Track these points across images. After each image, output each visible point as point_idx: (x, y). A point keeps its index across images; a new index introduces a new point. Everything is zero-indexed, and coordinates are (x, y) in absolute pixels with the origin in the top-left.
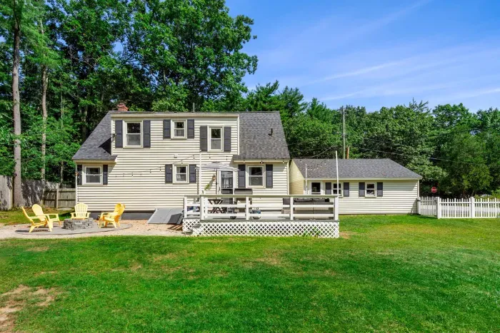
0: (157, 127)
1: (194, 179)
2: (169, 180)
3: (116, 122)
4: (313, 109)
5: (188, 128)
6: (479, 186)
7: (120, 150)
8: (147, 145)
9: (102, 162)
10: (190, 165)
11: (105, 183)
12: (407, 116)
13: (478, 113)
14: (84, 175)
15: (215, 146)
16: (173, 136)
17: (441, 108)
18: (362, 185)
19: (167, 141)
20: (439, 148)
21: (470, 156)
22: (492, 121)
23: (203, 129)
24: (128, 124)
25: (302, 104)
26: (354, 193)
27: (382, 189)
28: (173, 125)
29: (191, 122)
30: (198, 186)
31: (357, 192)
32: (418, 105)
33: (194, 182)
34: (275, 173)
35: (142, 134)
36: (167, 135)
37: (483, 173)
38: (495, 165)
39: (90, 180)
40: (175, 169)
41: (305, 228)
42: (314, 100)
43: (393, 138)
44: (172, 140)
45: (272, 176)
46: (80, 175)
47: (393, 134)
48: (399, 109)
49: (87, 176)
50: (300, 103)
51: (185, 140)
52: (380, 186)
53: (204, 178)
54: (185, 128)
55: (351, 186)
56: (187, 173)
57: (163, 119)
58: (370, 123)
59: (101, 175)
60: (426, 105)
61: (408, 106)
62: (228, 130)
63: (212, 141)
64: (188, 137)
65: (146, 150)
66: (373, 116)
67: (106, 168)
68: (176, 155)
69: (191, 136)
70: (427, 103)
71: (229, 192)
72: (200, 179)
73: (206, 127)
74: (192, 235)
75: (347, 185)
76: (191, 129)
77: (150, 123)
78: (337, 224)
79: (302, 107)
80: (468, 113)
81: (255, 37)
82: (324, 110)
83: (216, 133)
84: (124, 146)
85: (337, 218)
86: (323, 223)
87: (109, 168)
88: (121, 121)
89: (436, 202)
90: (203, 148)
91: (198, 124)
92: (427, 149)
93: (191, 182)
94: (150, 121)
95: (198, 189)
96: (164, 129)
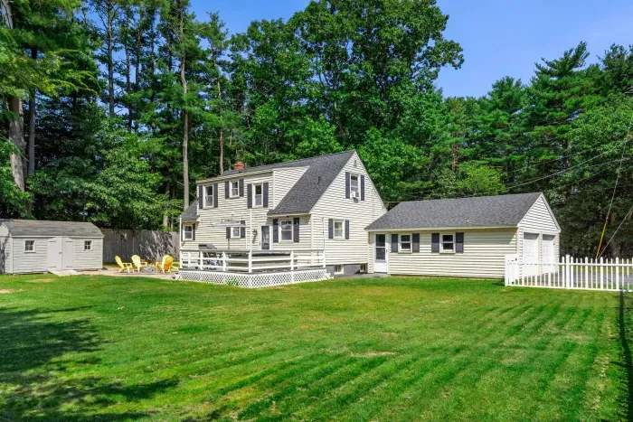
0: (221, 188)
7: (202, 211)
11: (194, 238)
15: (258, 202)
16: (231, 196)
18: (435, 237)
23: (250, 187)
24: (206, 188)
26: (425, 247)
27: (462, 242)
28: (231, 184)
29: (242, 181)
30: (246, 241)
31: (429, 246)
33: (244, 237)
34: (301, 227)
35: (213, 195)
36: (227, 195)
44: (230, 199)
45: (299, 230)
49: (185, 233)
51: (238, 198)
52: (460, 237)
54: (238, 187)
55: (422, 238)
57: (225, 181)
59: (192, 232)
62: (266, 185)
63: (256, 197)
64: (240, 196)
65: (216, 210)
67: (194, 226)
68: (233, 212)
69: (242, 195)
73: (251, 185)
75: (416, 237)
76: (242, 187)
77: (217, 186)
83: (258, 190)
84: (204, 207)
87: (196, 226)
88: (202, 186)
91: (246, 182)
93: (242, 237)
94: (217, 184)
96: (226, 190)
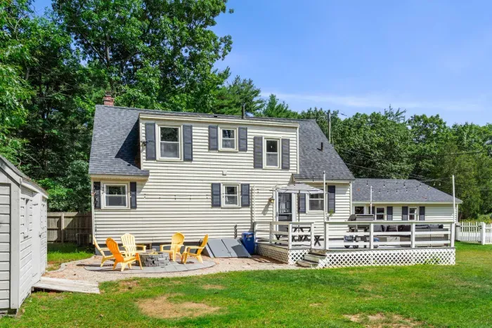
0: (200, 134)
1: (247, 203)
2: (216, 204)
3: (146, 124)
4: (272, 108)
5: (240, 139)
6: (470, 210)
7: (152, 163)
8: (188, 158)
9: (129, 178)
10: (242, 185)
11: (134, 206)
12: (386, 125)
13: (454, 127)
14: (104, 196)
15: (272, 161)
16: (221, 147)
17: (417, 119)
18: (404, 210)
19: (214, 153)
20: (417, 166)
21: (463, 177)
22: (468, 136)
23: (257, 140)
24: (162, 129)
25: (259, 102)
26: (398, 218)
27: (424, 214)
28: (220, 133)
29: (243, 131)
30: (251, 211)
31: (400, 217)
32: (395, 113)
33: (248, 206)
34: (337, 197)
35: (181, 142)
36: (213, 147)
37: (474, 197)
38: (484, 186)
39: (111, 202)
40: (223, 190)
41: (426, 255)
42: (273, 97)
43: (372, 152)
44: (219, 152)
45: (334, 199)
46: (97, 196)
47: (372, 147)
48: (375, 117)
49: (106, 197)
50: (255, 99)
51: (236, 152)
52: (422, 210)
53: (258, 201)
54: (236, 139)
55: (395, 211)
56: (238, 195)
57: (208, 125)
58: (344, 132)
59: (128, 196)
60: (403, 114)
61: (383, 114)
62: (286, 142)
63: (268, 155)
64: (240, 150)
65: (187, 164)
66: (346, 123)
67: (133, 187)
68: (225, 171)
69: (243, 149)
70: (405, 112)
71: (286, 218)
72: (255, 202)
73: (260, 139)
74: (318, 268)
75: (389, 210)
76: (243, 139)
77: (191, 129)
78: (454, 251)
79: (259, 105)
80: (445, 127)
81: (231, 11)
82: (285, 111)
83: (272, 146)
84: (157, 159)
85: (453, 245)
86: (438, 250)
87: (137, 186)
88: (154, 125)
89: (481, 227)
90: (258, 164)
91: (252, 133)
92: (406, 167)
93: (244, 205)
94: (191, 126)
95: (252, 214)
96: (210, 137)
